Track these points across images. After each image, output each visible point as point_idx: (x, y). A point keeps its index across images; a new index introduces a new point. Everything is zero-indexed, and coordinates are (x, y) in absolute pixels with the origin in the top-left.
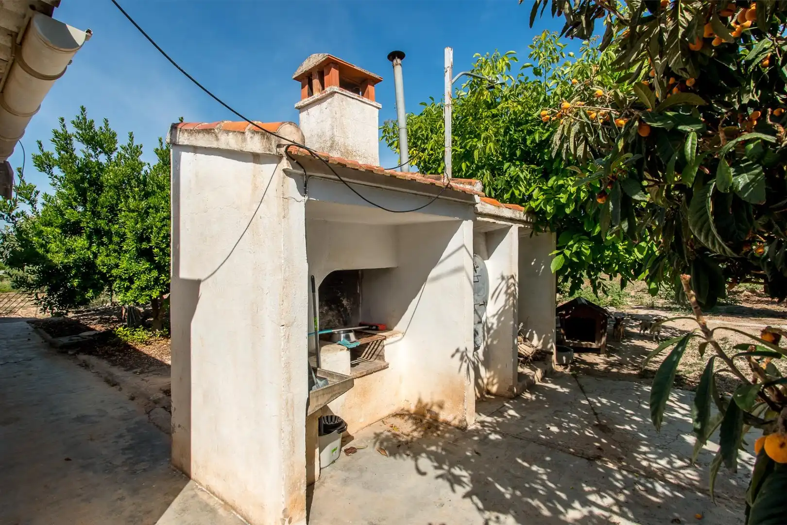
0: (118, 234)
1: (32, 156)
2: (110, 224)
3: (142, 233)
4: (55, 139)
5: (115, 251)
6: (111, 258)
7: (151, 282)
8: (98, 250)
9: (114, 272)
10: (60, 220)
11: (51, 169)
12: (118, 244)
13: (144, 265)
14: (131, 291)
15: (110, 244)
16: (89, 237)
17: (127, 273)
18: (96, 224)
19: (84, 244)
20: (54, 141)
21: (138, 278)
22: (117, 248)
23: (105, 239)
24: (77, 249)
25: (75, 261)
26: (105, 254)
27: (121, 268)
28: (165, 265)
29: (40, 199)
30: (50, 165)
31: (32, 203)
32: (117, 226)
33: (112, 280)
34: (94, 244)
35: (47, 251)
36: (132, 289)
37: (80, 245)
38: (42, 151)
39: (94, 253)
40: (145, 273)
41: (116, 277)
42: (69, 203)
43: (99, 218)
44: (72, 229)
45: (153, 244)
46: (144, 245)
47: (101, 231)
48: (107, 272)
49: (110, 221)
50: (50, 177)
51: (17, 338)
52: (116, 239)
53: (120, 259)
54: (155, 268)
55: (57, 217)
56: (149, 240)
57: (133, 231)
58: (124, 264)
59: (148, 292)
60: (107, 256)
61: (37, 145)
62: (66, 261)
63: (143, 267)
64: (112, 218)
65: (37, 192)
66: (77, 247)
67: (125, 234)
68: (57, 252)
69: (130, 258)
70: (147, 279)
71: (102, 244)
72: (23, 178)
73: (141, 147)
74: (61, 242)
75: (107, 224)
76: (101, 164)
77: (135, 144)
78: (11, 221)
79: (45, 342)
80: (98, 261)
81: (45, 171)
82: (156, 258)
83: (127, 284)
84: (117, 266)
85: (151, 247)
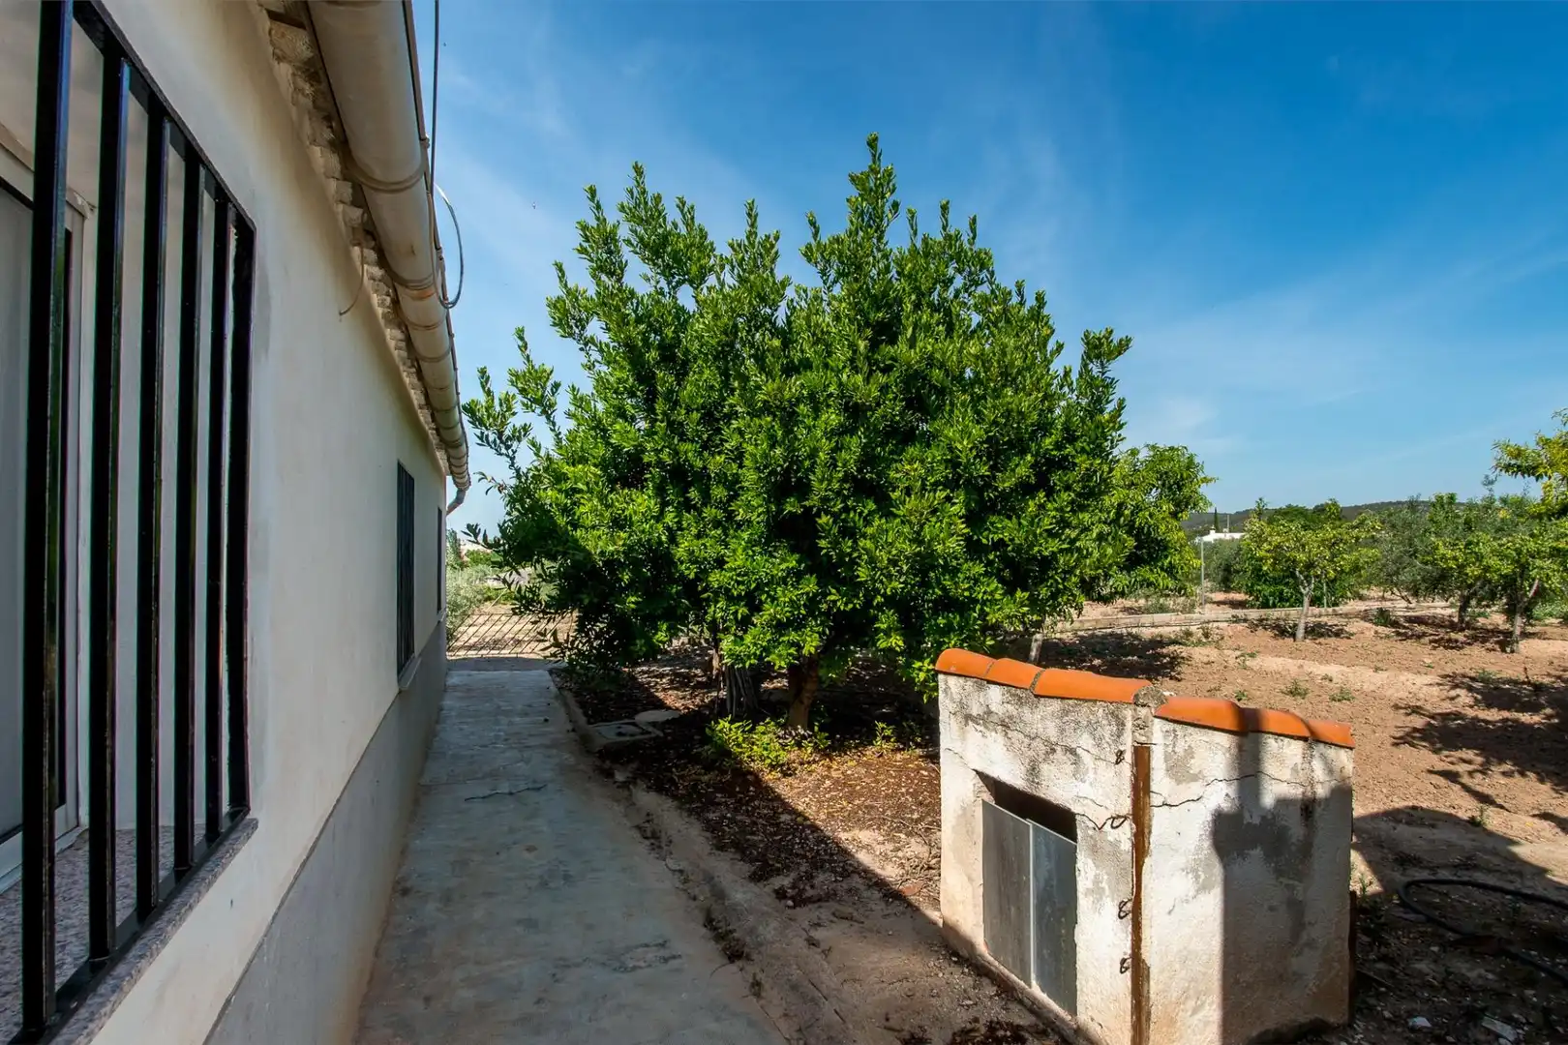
0: (722, 479)
1: (545, 302)
2: (706, 454)
3: (787, 471)
4: (585, 245)
5: (717, 524)
6: (709, 542)
7: (799, 608)
8: (679, 523)
9: (716, 578)
10: (601, 451)
11: (583, 328)
12: (724, 505)
13: (784, 560)
14: (753, 631)
15: (705, 504)
16: (660, 491)
17: (742, 583)
18: (677, 453)
19: (649, 507)
20: (583, 251)
21: (769, 596)
22: (720, 515)
23: (693, 494)
24: (634, 518)
25: (631, 548)
26: (694, 531)
27: (732, 569)
28: (841, 563)
29: (563, 402)
30: (580, 320)
31: (547, 410)
32: (720, 459)
33: (708, 600)
34: (670, 508)
35: (575, 526)
36: (755, 626)
37: (642, 509)
38: (566, 285)
39: (668, 529)
40: (786, 584)
41: (716, 593)
42: (619, 409)
43: (683, 438)
44: (626, 471)
45: (813, 501)
46: (791, 506)
47: (687, 471)
48: (698, 578)
49: (705, 446)
50: (582, 349)
51: (526, 714)
52: (719, 492)
53: (726, 545)
54: (810, 570)
55: (597, 443)
56: (803, 489)
57: (766, 467)
58: (738, 559)
59: (793, 636)
60: (698, 536)
61: (555, 273)
62: (611, 548)
63: (783, 566)
64: (709, 439)
65: (556, 386)
66: (635, 512)
67: (737, 479)
68: (593, 527)
69: (751, 543)
70: (791, 600)
71: (687, 505)
72: (528, 352)
73: (777, 238)
74: (600, 500)
75: (700, 454)
76: (682, 309)
77: (761, 235)
78: (504, 451)
79: (573, 730)
80: (680, 552)
81: (571, 335)
82: (823, 543)
83: (743, 611)
84: (720, 563)
85: (808, 510)
